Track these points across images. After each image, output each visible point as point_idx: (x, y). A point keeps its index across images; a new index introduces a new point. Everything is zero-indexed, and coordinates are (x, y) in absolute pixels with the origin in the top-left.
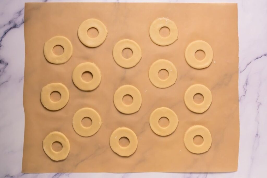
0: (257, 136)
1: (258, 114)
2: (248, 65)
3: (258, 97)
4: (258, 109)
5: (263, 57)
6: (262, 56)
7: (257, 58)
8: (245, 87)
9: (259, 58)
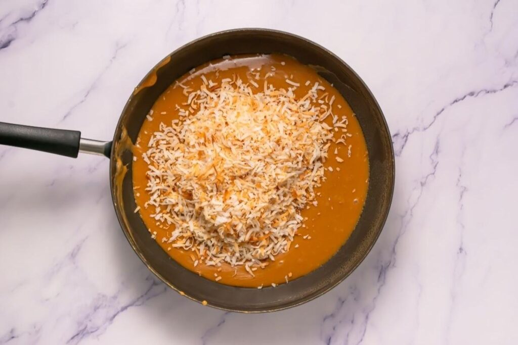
0: (461, 252)
1: (461, 209)
2: (438, 114)
3: (460, 176)
4: (460, 200)
5: (468, 98)
6: (465, 97)
7: (456, 101)
8: (434, 157)
9: (459, 100)
